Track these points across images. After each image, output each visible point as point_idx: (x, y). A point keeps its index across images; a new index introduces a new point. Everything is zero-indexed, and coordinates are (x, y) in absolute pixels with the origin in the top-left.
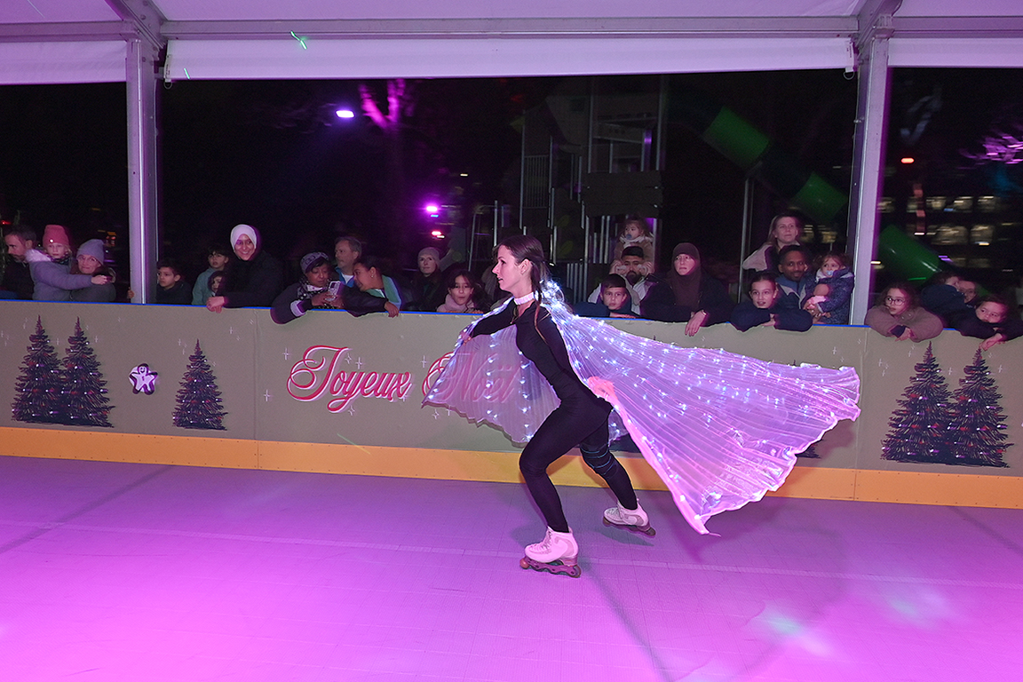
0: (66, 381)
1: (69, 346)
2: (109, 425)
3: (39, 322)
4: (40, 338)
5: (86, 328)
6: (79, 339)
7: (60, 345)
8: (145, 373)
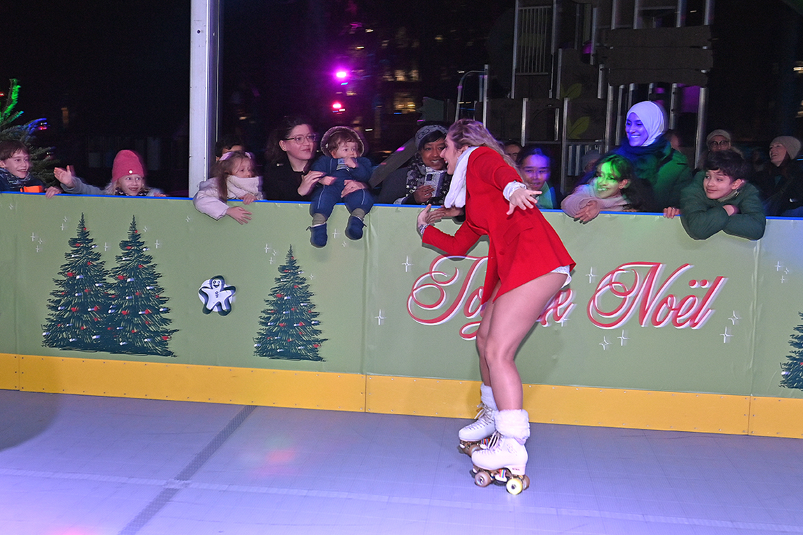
0: (116, 297)
1: (120, 252)
2: (170, 354)
3: (83, 222)
4: (82, 241)
5: (143, 230)
6: (133, 244)
7: (109, 253)
8: (220, 288)
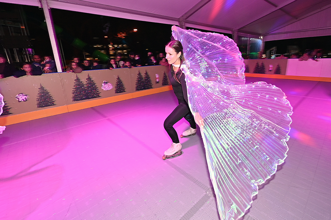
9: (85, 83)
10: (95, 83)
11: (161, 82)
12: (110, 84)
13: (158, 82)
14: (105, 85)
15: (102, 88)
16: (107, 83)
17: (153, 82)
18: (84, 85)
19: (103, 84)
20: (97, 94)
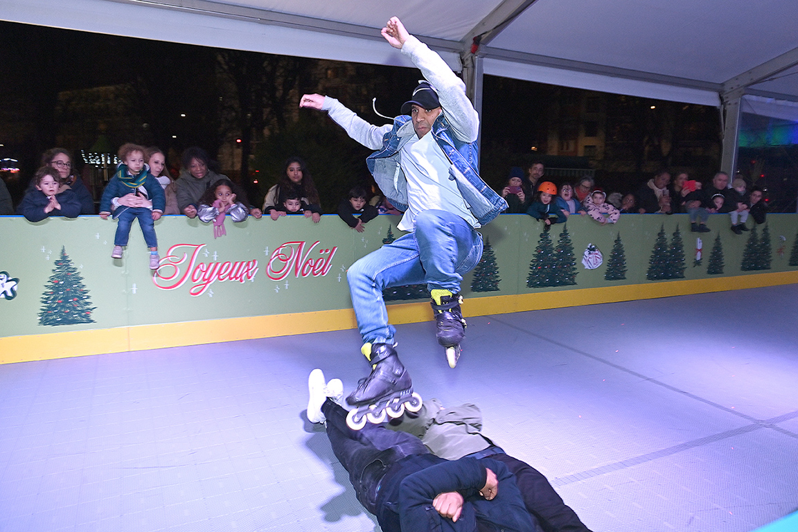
9: (555, 245)
10: (573, 246)
11: (706, 264)
12: (600, 254)
13: (697, 263)
14: (590, 253)
15: (583, 262)
16: (594, 251)
17: (688, 261)
18: (553, 249)
19: (586, 253)
20: (571, 275)
